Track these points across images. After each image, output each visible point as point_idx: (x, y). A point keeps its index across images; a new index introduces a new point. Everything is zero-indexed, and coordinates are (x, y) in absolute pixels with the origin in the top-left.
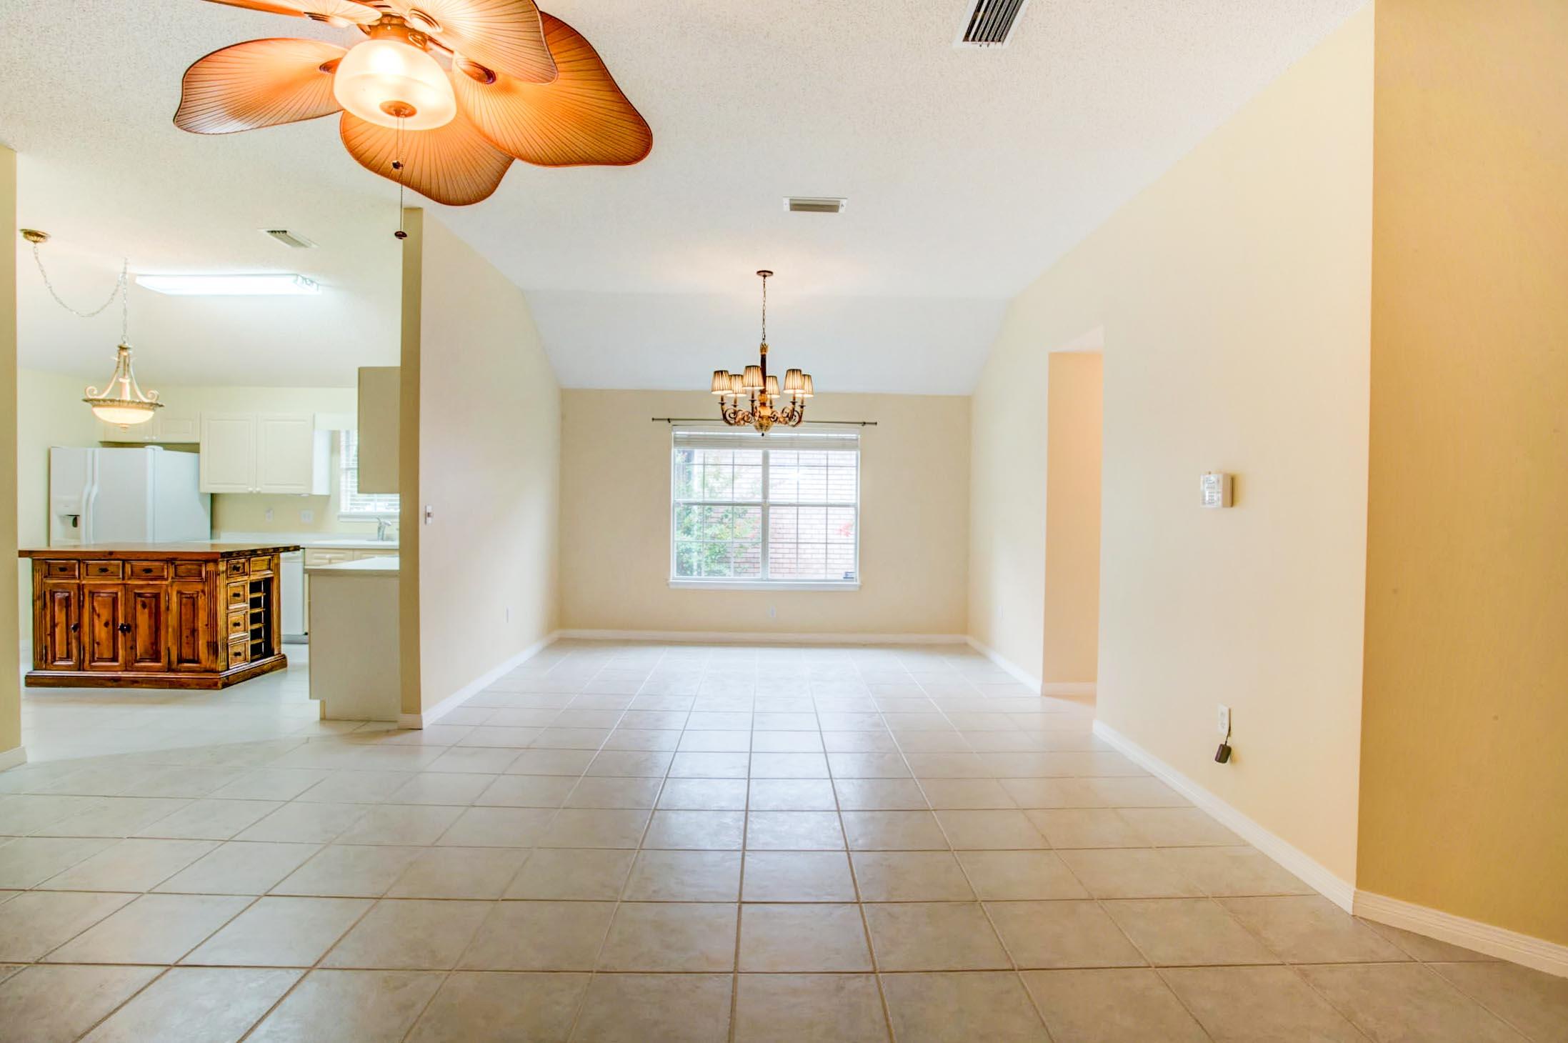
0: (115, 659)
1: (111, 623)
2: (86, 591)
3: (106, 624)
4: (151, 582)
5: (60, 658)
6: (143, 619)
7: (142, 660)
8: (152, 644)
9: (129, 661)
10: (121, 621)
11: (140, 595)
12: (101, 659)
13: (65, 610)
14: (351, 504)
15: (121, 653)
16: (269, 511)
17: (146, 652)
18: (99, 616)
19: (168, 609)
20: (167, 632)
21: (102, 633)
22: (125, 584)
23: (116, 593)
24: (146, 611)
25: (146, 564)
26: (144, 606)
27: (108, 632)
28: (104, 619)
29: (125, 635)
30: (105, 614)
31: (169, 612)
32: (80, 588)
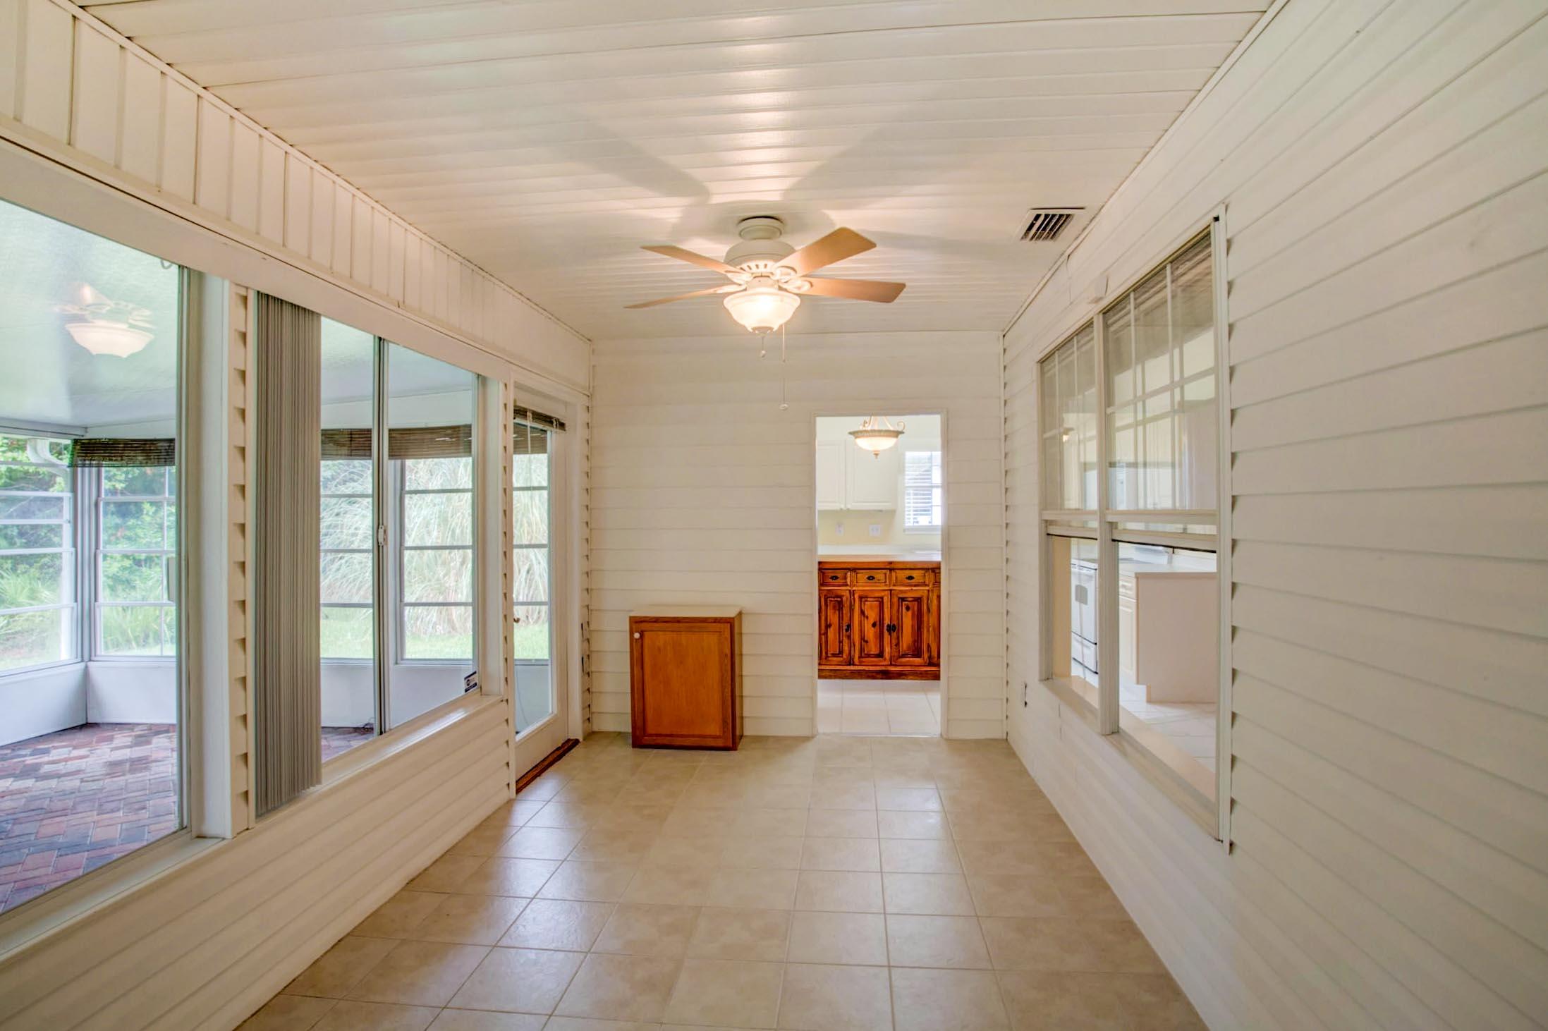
0: (881, 655)
1: (878, 623)
2: (856, 596)
3: (874, 625)
4: (914, 588)
5: (832, 654)
6: (908, 621)
7: (904, 656)
8: (914, 642)
9: (894, 656)
10: (887, 622)
11: (903, 599)
12: (869, 656)
13: (837, 612)
14: (915, 515)
15: (887, 649)
16: (839, 526)
17: (909, 648)
18: (867, 617)
19: (929, 610)
20: (928, 631)
21: (870, 633)
22: (891, 590)
23: (882, 598)
24: (910, 613)
25: (908, 573)
26: (908, 608)
27: (875, 632)
28: (872, 621)
29: (890, 634)
30: (873, 615)
31: (930, 614)
32: (852, 593)
